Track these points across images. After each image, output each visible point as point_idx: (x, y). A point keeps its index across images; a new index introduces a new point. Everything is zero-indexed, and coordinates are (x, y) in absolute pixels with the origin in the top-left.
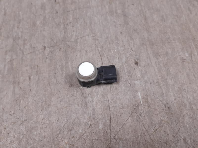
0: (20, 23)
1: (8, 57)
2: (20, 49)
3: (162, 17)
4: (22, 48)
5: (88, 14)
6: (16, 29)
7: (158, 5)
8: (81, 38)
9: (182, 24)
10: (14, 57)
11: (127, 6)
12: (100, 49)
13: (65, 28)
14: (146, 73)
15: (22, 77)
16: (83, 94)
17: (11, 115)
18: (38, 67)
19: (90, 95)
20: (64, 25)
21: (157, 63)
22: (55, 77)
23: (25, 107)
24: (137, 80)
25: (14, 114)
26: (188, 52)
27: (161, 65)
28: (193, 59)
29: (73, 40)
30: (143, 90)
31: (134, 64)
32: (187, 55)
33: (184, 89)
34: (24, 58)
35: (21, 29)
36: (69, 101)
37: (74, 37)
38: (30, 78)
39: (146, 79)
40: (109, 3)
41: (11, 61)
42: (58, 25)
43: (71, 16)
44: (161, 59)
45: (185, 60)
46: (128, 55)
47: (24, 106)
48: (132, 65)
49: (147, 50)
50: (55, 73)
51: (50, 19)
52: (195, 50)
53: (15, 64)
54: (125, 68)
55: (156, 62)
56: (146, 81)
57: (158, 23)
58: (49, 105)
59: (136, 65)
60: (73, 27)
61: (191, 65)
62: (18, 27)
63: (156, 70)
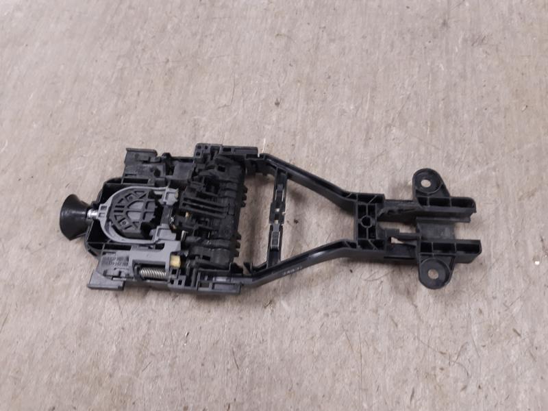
0: (145, 23)
1: (120, 64)
2: (137, 57)
3: (344, 49)
4: (140, 56)
5: (238, 27)
6: (139, 29)
7: (346, 32)
8: (218, 57)
9: (368, 64)
10: (128, 65)
11: (299, 24)
12: (236, 76)
13: (201, 41)
14: (285, 118)
15: (129, 91)
16: (195, 125)
17: (106, 129)
18: (152, 82)
19: (203, 129)
20: (202, 36)
21: (305, 110)
22: (168, 99)
23: (124, 124)
24: (269, 124)
25: (110, 128)
26: (355, 104)
27: (310, 112)
28: (358, 115)
29: (206, 58)
30: (272, 137)
31: (274, 104)
32: (352, 108)
33: (326, 148)
34: (139, 68)
35: (145, 32)
36: (177, 129)
37: (209, 54)
38: (139, 93)
39: (281, 125)
40: (275, 15)
41: (122, 69)
42: (195, 35)
43: (215, 25)
44: (312, 106)
45: (346, 112)
46: (271, 91)
47: (124, 122)
48: (271, 105)
49: (299, 90)
50: (171, 95)
51: (186, 25)
52: (368, 103)
53: (126, 73)
54: (261, 106)
55: (303, 107)
56: (279, 128)
57: (333, 56)
58: (152, 128)
59: (276, 107)
60: (213, 40)
61: (350, 121)
62: (141, 28)
63: (300, 118)
